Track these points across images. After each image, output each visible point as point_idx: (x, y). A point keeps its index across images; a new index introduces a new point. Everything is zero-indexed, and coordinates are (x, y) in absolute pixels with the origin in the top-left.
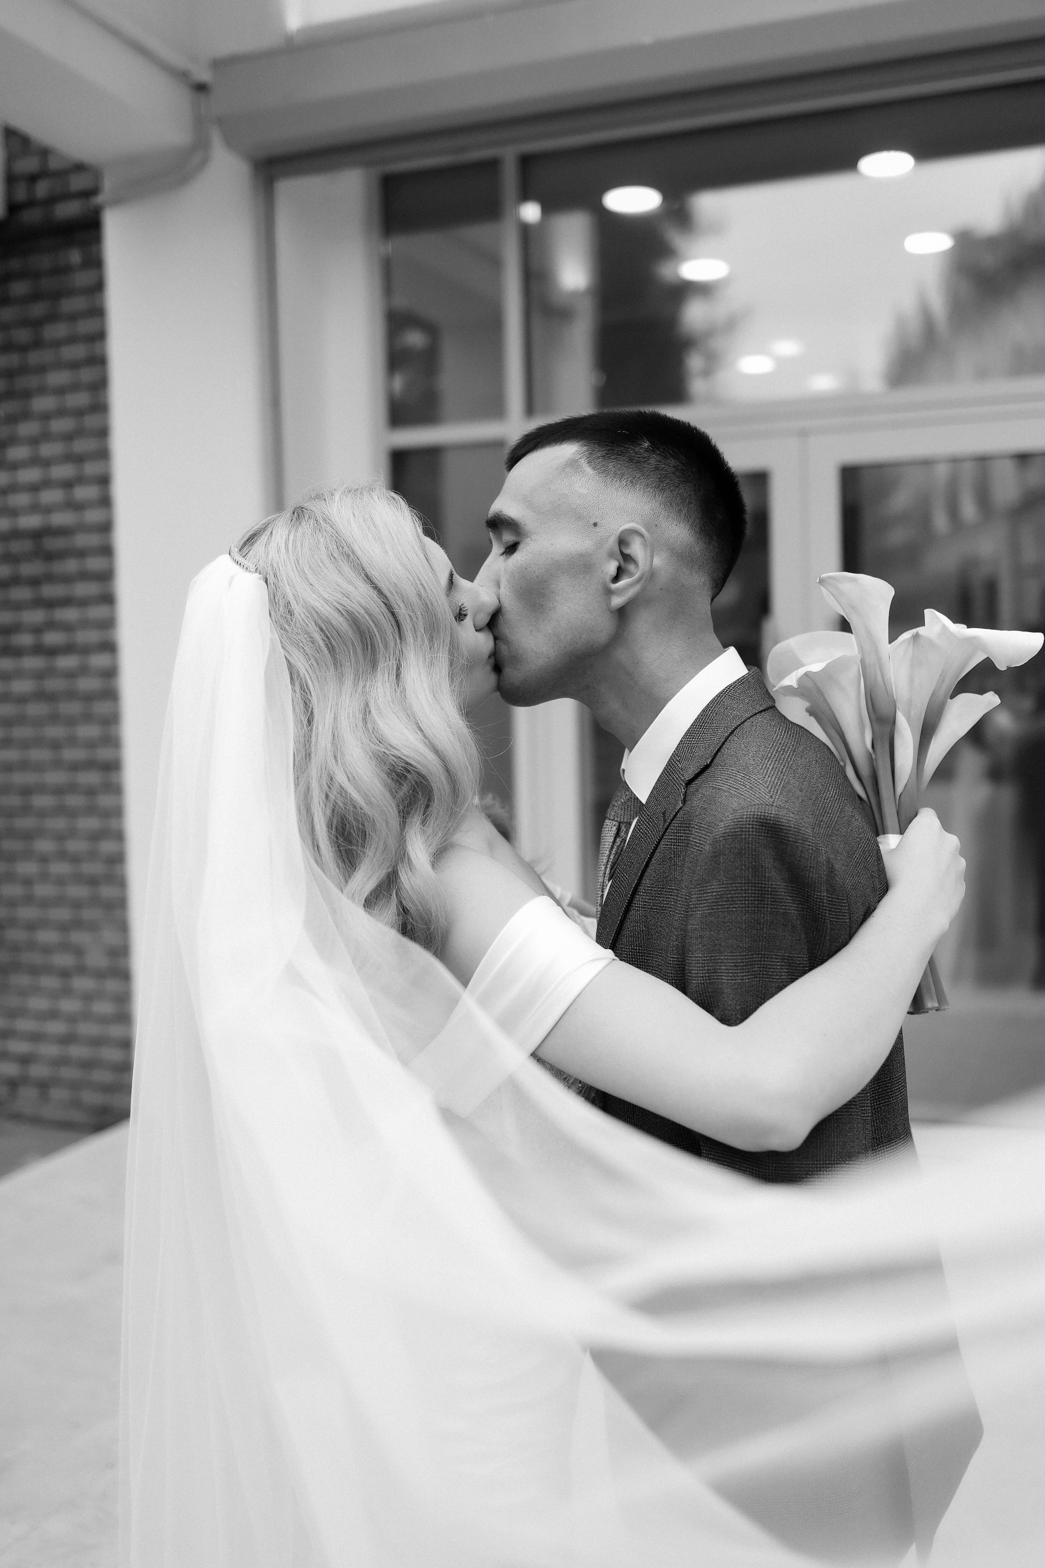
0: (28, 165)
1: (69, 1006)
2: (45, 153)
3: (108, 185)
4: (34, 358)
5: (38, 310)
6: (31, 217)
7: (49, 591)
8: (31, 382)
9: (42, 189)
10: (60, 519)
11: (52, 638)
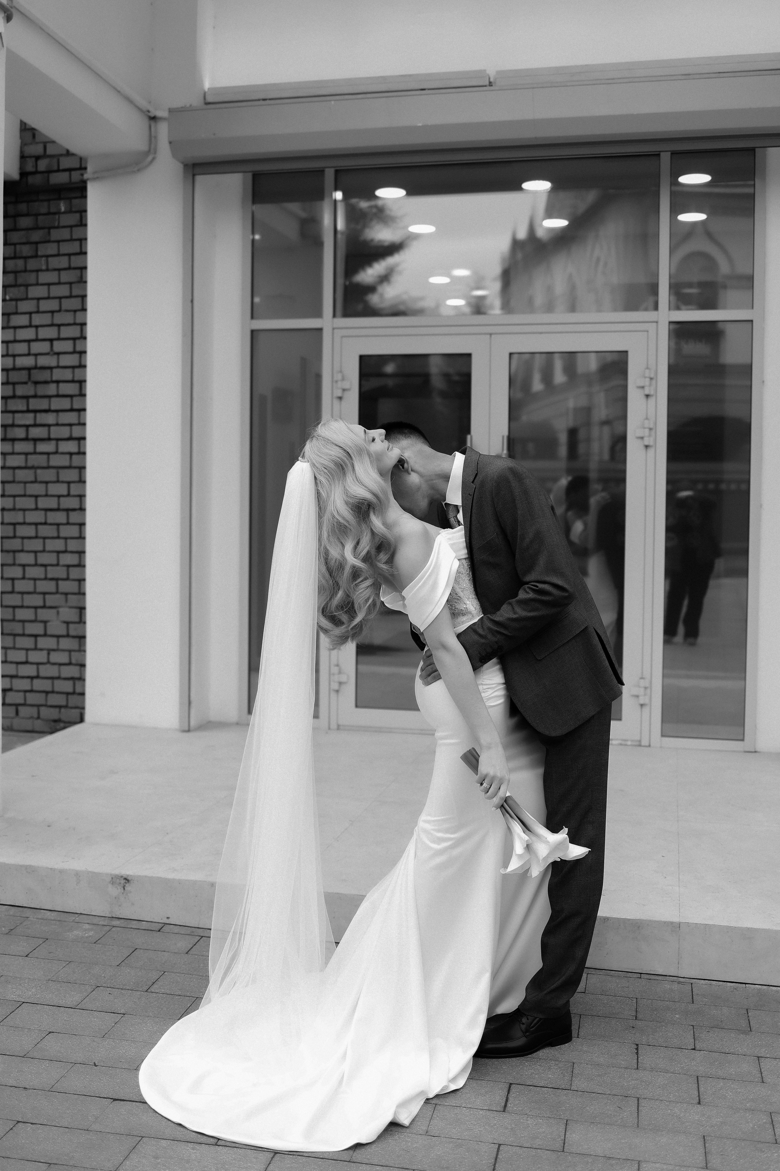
0: (37, 149)
1: (34, 656)
2: (47, 143)
3: (90, 168)
4: (32, 264)
5: (36, 236)
6: (35, 180)
7: (34, 404)
8: (31, 278)
9: (43, 165)
10: (43, 361)
11: (35, 432)
